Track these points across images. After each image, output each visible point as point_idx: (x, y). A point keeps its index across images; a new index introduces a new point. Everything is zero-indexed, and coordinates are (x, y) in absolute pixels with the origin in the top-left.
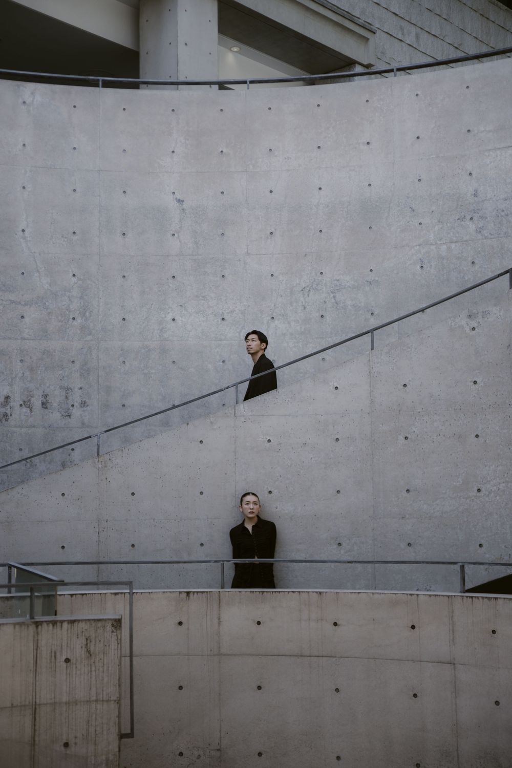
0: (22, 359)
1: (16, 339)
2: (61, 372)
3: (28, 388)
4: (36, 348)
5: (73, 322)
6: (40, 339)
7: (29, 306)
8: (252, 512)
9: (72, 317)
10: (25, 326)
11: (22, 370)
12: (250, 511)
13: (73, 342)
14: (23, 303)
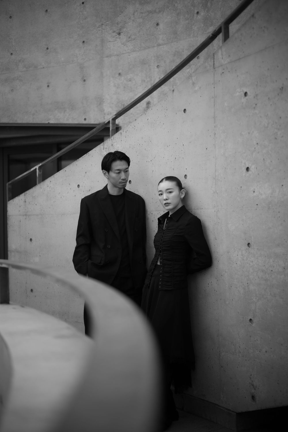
0: (159, 64)
1: (154, 47)
2: (188, 70)
3: (163, 91)
4: (169, 52)
5: (197, 17)
6: (172, 42)
7: (162, 12)
8: (167, 203)
9: (196, 11)
10: (160, 33)
11: (159, 75)
12: (165, 202)
13: (197, 37)
14: (157, 10)
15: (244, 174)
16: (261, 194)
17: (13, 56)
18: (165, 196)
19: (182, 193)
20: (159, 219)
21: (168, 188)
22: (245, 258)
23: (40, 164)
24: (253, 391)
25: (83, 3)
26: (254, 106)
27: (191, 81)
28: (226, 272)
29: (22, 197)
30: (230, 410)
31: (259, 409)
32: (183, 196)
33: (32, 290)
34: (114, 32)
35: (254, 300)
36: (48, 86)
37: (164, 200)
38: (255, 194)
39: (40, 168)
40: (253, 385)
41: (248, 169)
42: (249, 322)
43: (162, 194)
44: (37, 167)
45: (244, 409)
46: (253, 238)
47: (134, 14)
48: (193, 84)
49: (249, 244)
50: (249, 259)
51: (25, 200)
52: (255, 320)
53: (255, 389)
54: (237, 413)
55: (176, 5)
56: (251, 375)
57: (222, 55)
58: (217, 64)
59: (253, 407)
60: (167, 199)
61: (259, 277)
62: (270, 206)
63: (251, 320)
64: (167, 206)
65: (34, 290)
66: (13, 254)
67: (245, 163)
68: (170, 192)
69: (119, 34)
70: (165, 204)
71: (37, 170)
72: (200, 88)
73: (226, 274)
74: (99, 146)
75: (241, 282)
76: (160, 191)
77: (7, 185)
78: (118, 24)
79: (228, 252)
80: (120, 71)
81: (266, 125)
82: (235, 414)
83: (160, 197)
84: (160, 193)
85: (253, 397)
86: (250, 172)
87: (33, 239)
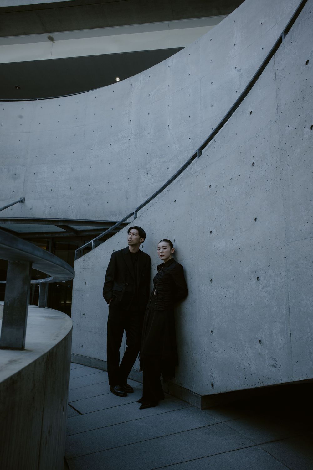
7: (171, 162)
8: (162, 255)
10: (169, 172)
12: (161, 254)
15: (209, 236)
16: (219, 247)
17: (90, 187)
18: (161, 251)
19: (172, 251)
20: (158, 266)
21: (164, 245)
22: (209, 290)
23: (94, 239)
24: (212, 380)
25: (129, 159)
26: (215, 192)
27: (179, 184)
28: (197, 300)
29: (82, 258)
30: (197, 394)
31: (216, 393)
32: (172, 253)
33: (84, 314)
34: (145, 173)
35: (214, 317)
36: (108, 202)
37: (161, 253)
38: (215, 247)
39: (94, 241)
40: (212, 377)
41: (211, 232)
42: (211, 332)
43: (159, 249)
44: (92, 241)
45: (207, 394)
46: (214, 276)
47: (155, 163)
48: (180, 185)
49: (211, 280)
50: (211, 290)
51: (84, 259)
52: (214, 331)
53: (214, 379)
54: (202, 396)
55: (178, 158)
56: (211, 370)
57: (197, 166)
58: (194, 172)
59: (212, 392)
60: (162, 253)
61: (217, 302)
62: (225, 254)
63: (212, 331)
64: (162, 257)
65: (85, 314)
66: (75, 292)
67: (209, 229)
68: (165, 249)
69: (147, 174)
70: (161, 255)
71: (92, 242)
72: (184, 187)
73: (197, 301)
74: (127, 226)
75: (206, 306)
76: (159, 247)
77: (75, 251)
78: (147, 169)
79: (199, 287)
80: (147, 194)
81: (222, 203)
82: (201, 397)
83: (158, 251)
84: (159, 248)
85: (212, 385)
86: (212, 234)
87: (87, 283)
